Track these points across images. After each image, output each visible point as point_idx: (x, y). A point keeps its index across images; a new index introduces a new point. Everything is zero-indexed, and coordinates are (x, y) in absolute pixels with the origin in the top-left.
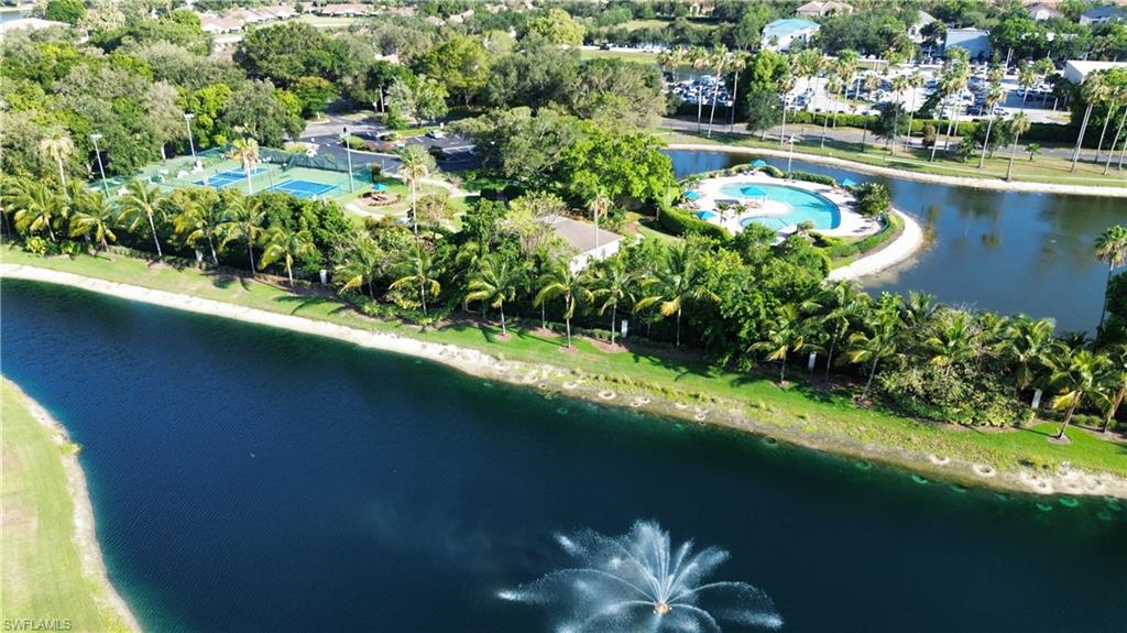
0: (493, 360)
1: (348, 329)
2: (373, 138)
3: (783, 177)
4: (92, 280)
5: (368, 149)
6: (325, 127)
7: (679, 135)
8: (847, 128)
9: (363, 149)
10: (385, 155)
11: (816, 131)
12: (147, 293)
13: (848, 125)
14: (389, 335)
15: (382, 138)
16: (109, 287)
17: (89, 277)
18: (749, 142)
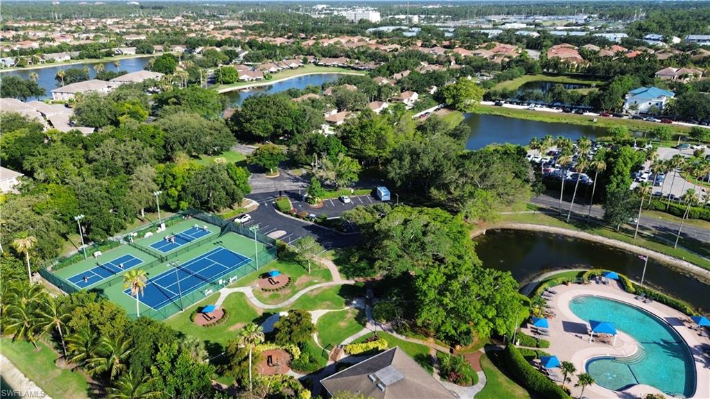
3: (635, 293)
5: (290, 214)
6: (272, 182)
7: (542, 216)
8: (700, 221)
9: (287, 212)
10: (301, 220)
11: (670, 221)
18: (604, 231)
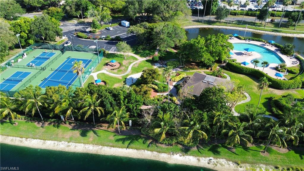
0: (236, 165)
1: (157, 153)
2: (85, 32)
3: (244, 40)
4: (10, 138)
5: (89, 38)
7: (192, 22)
9: (87, 38)
12: (44, 143)
13: (241, 15)
14: (178, 155)
15: (90, 32)
16: (21, 141)
17: (8, 136)
18: (217, 24)
